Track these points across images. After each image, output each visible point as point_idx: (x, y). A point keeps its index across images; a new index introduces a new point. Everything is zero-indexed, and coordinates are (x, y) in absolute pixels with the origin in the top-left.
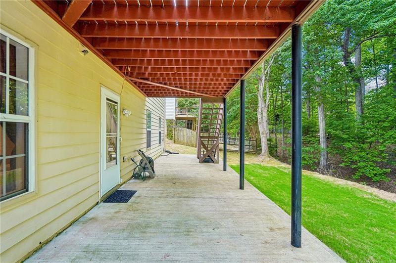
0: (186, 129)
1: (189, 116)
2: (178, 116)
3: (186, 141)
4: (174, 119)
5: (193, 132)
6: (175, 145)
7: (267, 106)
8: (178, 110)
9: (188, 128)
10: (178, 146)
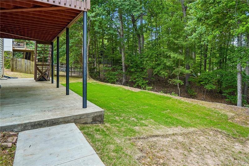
0: (24, 59)
1: (27, 49)
2: (16, 49)
3: (24, 69)
4: (12, 50)
5: (31, 62)
6: (12, 73)
7: (88, 46)
8: (15, 43)
9: (26, 58)
10: (16, 73)
